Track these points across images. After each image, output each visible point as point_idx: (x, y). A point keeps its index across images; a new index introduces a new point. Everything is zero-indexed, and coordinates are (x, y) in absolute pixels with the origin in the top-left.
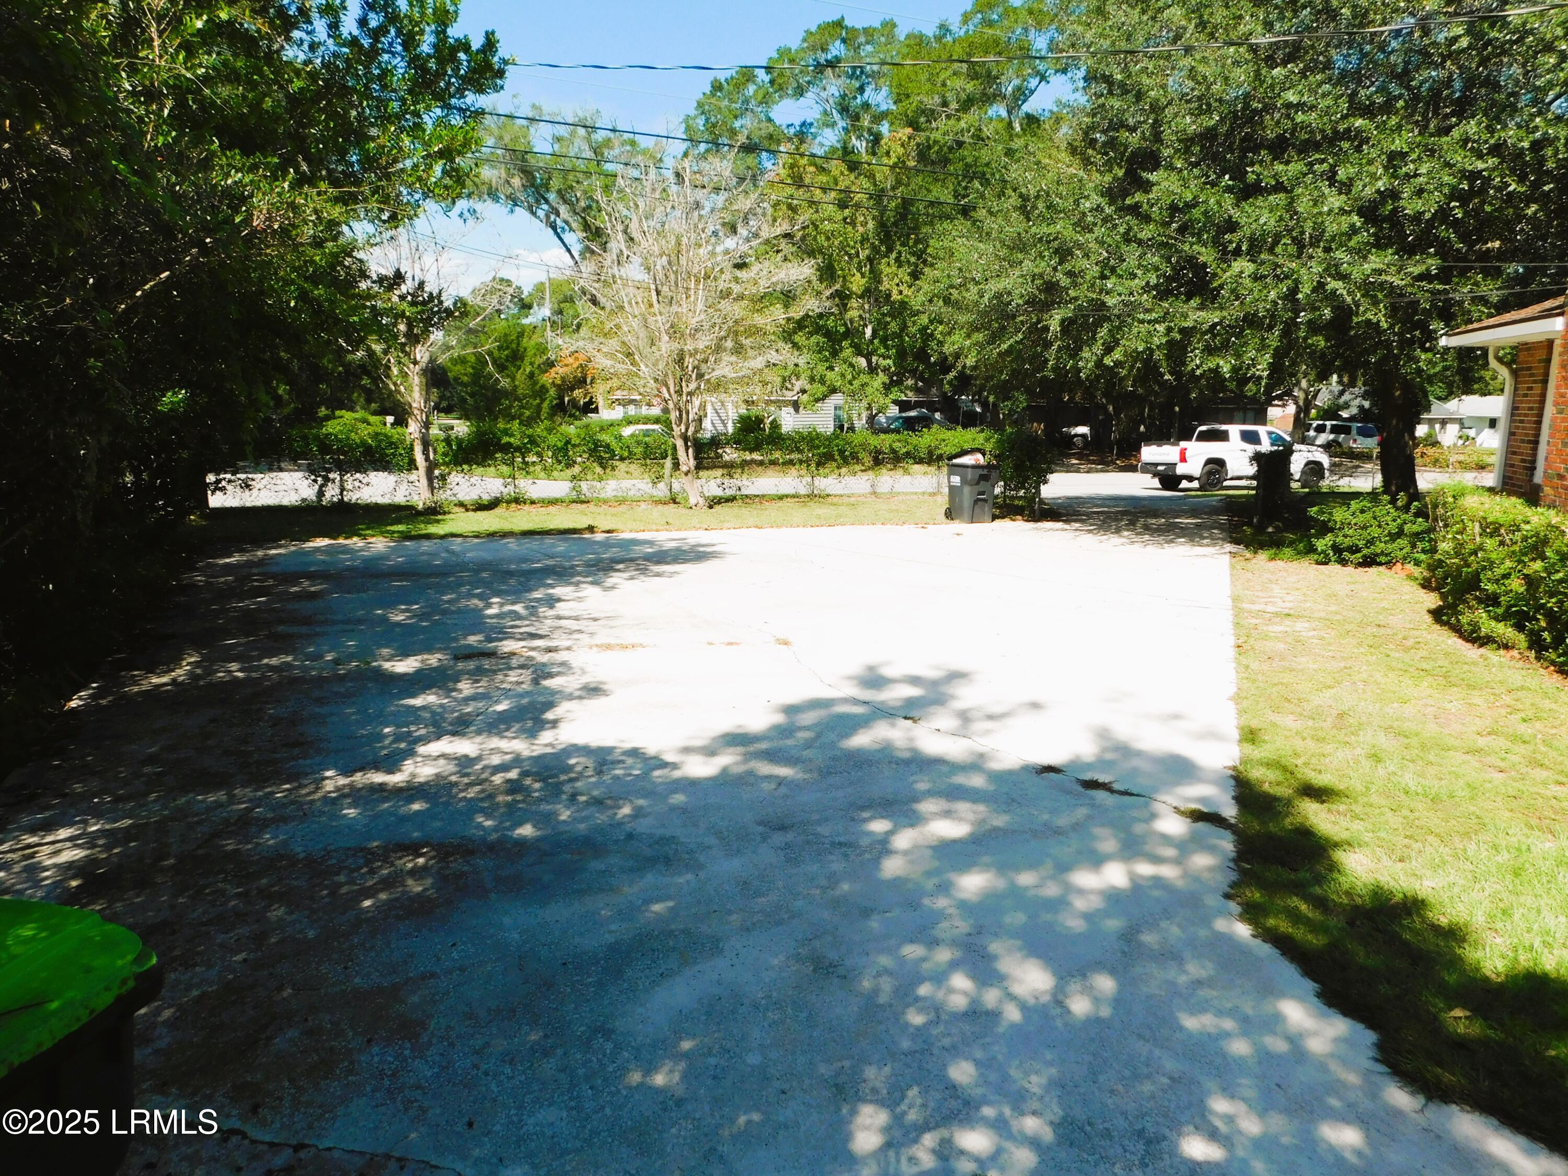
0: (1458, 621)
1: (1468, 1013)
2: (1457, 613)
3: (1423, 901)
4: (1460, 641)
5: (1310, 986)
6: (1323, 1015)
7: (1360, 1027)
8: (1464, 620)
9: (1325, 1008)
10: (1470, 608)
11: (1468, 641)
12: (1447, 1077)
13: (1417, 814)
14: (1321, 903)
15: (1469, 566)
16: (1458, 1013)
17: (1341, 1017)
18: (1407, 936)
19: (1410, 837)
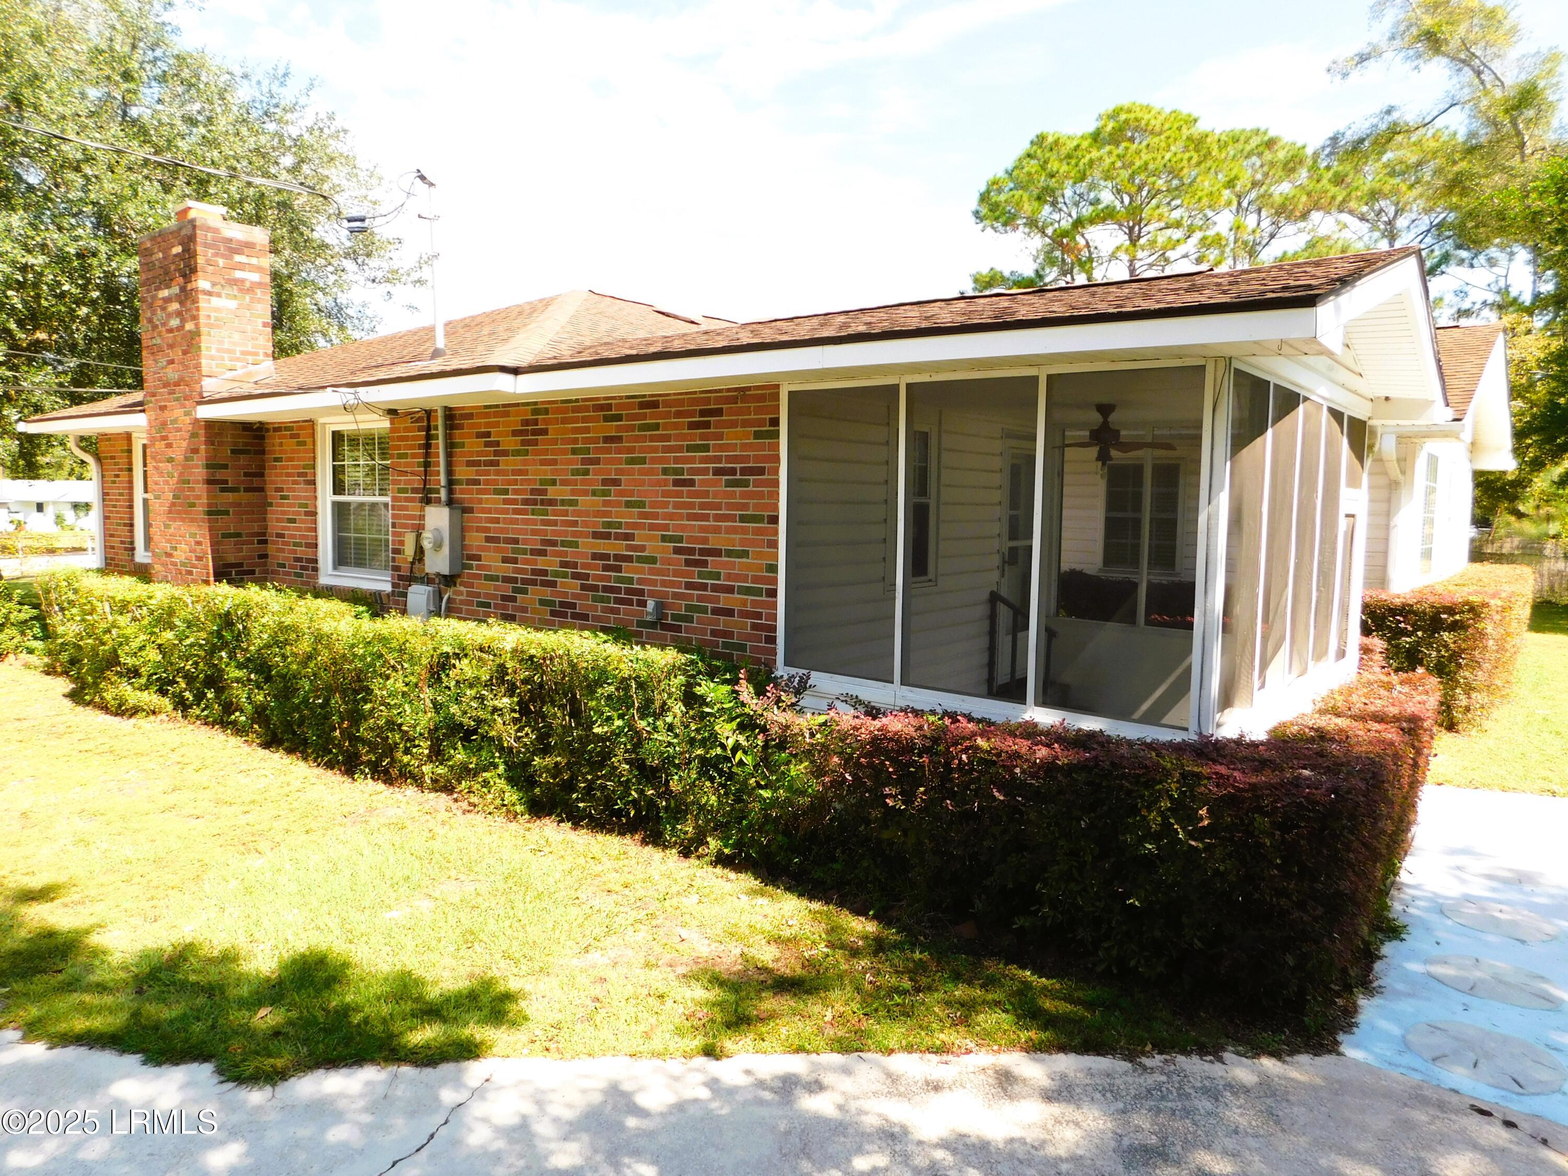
0: (102, 698)
1: (270, 1009)
2: (99, 691)
3: (191, 944)
4: (108, 717)
5: (132, 1061)
6: (158, 1077)
7: (195, 1066)
8: (108, 696)
9: (157, 1070)
10: (112, 684)
11: (116, 715)
12: (279, 1063)
13: (148, 877)
14: (102, 988)
15: (104, 644)
16: (262, 1012)
17: (175, 1068)
18: (193, 978)
19: (152, 898)
